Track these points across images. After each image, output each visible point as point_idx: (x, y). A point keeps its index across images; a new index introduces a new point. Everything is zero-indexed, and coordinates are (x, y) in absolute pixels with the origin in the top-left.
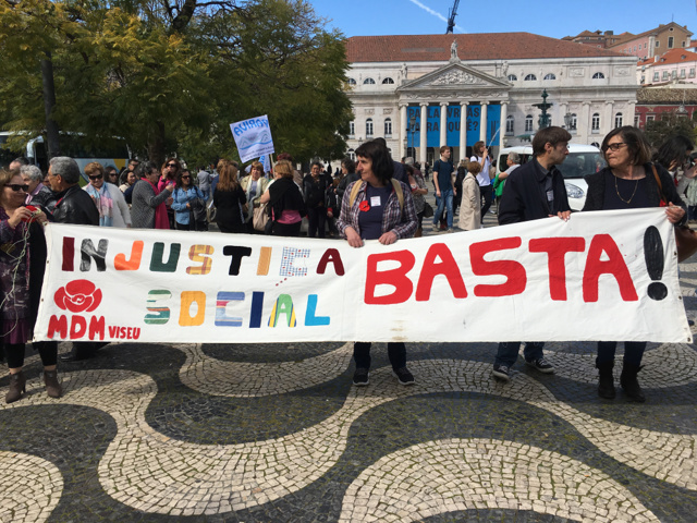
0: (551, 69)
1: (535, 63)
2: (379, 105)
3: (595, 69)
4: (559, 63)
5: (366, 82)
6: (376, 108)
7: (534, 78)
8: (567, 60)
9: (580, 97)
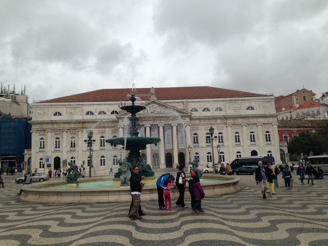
0: (219, 105)
1: (208, 101)
2: (108, 127)
3: (247, 105)
4: (223, 101)
5: (100, 113)
6: (107, 129)
7: (208, 110)
8: (228, 99)
9: (240, 121)
